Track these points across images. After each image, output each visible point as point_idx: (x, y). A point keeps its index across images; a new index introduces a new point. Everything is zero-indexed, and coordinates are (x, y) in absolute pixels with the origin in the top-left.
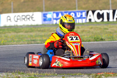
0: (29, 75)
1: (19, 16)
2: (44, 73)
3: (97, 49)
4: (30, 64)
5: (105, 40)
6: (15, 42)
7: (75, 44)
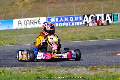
0: (38, 69)
1: (28, 20)
3: (92, 46)
5: (98, 38)
6: (26, 42)
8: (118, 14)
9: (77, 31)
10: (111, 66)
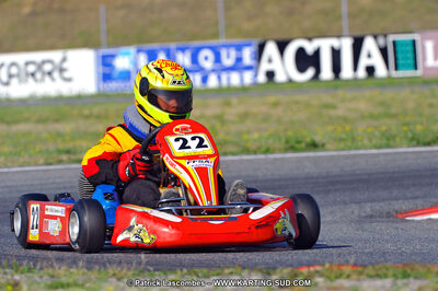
0: (52, 277)
1: (13, 64)
2: (105, 266)
3: (296, 179)
4: (34, 235)
5: (323, 145)
7: (197, 163)
8: (416, 37)
9: (232, 113)
10: (377, 267)
